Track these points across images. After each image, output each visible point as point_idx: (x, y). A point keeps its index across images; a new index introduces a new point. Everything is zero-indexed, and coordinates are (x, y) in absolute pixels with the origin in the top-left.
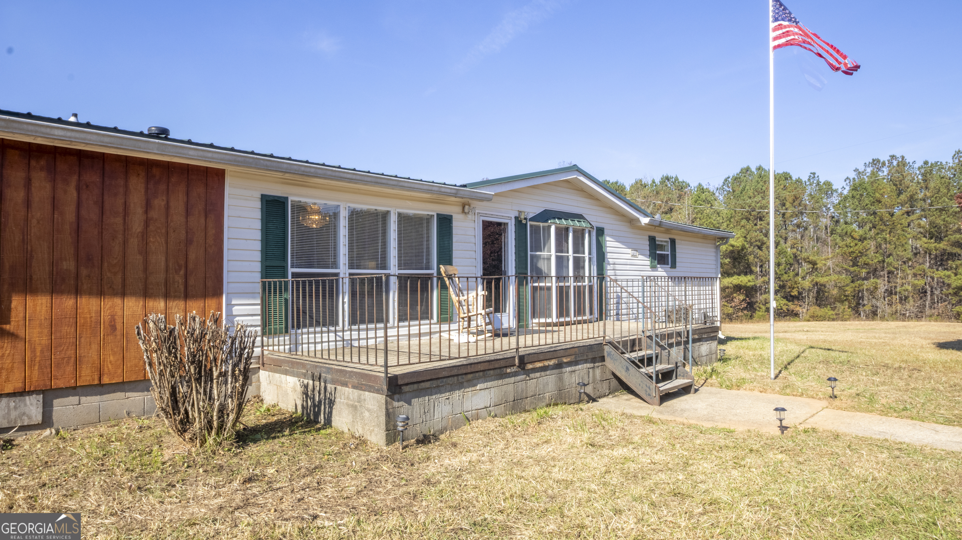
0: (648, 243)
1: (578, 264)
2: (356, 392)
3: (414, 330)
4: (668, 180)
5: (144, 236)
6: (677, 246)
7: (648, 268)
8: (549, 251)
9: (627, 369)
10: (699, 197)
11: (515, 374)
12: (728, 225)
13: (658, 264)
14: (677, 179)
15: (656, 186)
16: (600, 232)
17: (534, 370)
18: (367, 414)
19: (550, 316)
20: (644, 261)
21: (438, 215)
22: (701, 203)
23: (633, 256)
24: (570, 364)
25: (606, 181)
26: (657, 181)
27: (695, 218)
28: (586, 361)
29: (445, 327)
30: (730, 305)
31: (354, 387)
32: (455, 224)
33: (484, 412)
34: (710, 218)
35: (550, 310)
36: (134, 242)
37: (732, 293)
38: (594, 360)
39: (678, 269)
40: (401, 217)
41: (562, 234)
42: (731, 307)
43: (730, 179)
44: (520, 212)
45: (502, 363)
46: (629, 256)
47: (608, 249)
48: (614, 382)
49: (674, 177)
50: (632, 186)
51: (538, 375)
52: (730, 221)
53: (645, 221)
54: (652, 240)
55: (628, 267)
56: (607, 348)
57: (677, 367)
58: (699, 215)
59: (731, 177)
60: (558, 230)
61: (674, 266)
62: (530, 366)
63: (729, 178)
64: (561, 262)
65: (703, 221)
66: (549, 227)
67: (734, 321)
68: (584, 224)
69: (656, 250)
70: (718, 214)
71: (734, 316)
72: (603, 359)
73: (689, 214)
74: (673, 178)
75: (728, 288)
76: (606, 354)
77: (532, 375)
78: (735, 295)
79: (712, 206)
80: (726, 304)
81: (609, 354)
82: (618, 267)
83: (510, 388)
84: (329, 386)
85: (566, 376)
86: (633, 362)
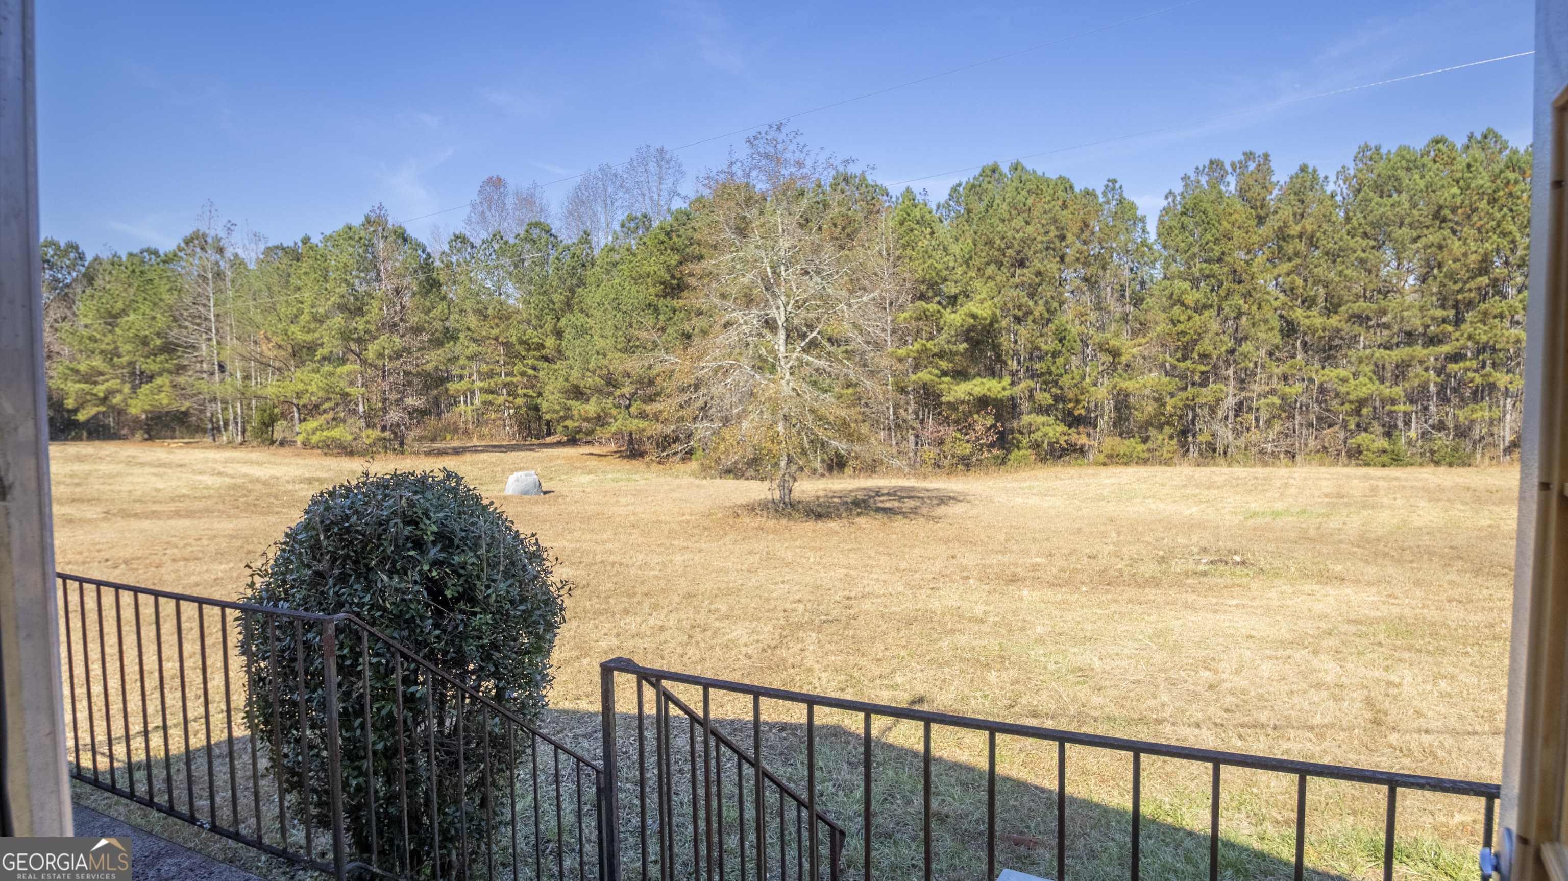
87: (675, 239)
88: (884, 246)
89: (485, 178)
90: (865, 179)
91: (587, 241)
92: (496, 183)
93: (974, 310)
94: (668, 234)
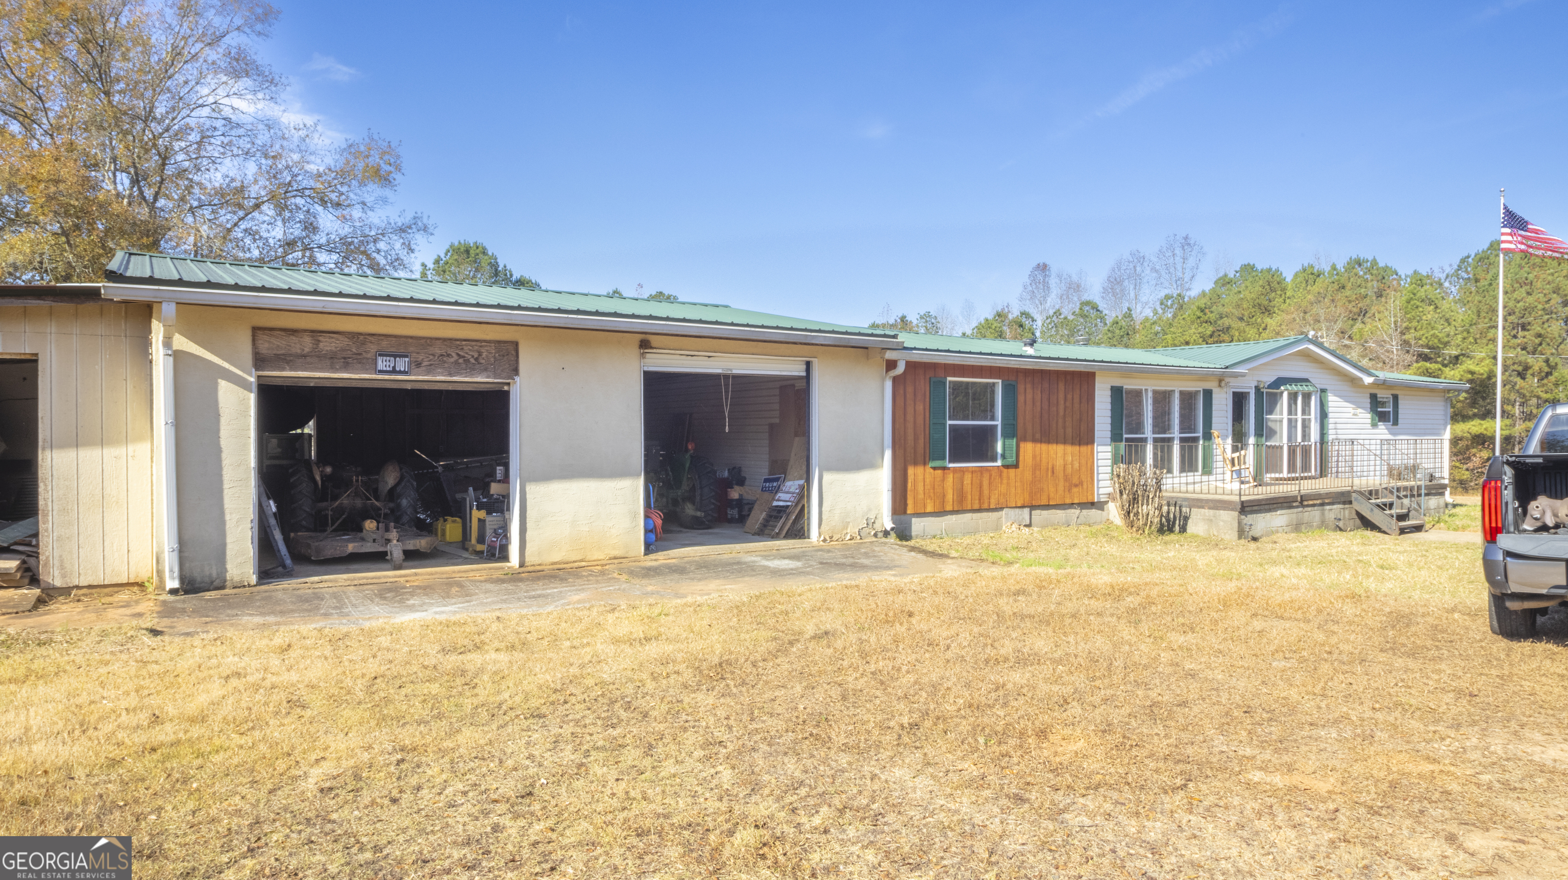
0: (1369, 400)
1: (1306, 426)
2: (1212, 512)
3: (1190, 479)
4: (1360, 265)
5: (1064, 416)
6: (1400, 402)
7: (1369, 426)
8: (1281, 414)
9: (1372, 510)
10: (1414, 294)
11: (1297, 507)
12: (1464, 339)
13: (1380, 421)
14: (1374, 262)
15: (1337, 274)
16: (1323, 391)
17: (1308, 506)
18: (1222, 523)
19: (1281, 472)
20: (1365, 417)
21: (1204, 390)
22: (1418, 303)
23: (1354, 414)
24: (1329, 504)
25: (1249, 265)
26: (1340, 266)
27: (1407, 328)
28: (1339, 503)
29: (1205, 478)
30: (1465, 467)
31: (1210, 508)
32: (1214, 396)
33: (1280, 529)
34: (1433, 328)
35: (1282, 466)
36: (1060, 421)
37: (1468, 448)
38: (1344, 503)
39: (1400, 426)
40: (1181, 393)
41: (1293, 397)
42: (1467, 470)
43: (1470, 260)
44: (1258, 381)
45: (1291, 500)
46: (1350, 415)
47: (1330, 410)
48: (1358, 522)
49: (1370, 259)
50: (1296, 275)
51: (1309, 509)
52: (1468, 332)
53: (1368, 380)
54: (1373, 397)
55: (1349, 426)
56: (1354, 495)
57: (1409, 511)
58: (1415, 324)
59: (1473, 256)
60: (1290, 394)
61: (1396, 422)
62: (1306, 503)
63: (1468, 257)
64: (1292, 424)
65: (1421, 333)
66: (1282, 393)
67: (1471, 492)
68: (1311, 389)
69: (1377, 407)
70: (1447, 320)
71: (1472, 484)
72: (1350, 502)
73: (1395, 322)
74: (1367, 261)
75: (1461, 439)
76: (1353, 499)
77: (1306, 509)
78: (1474, 450)
79: (1436, 307)
80: (1458, 464)
81: (1356, 499)
82: (1339, 426)
83: (1294, 516)
84: (1184, 509)
85: (1326, 512)
86: (1378, 506)
87: (1209, 315)
88: (1393, 319)
89: (1035, 264)
90: (1376, 263)
91: (1130, 316)
92: (1043, 268)
93: (1473, 367)
94: (1202, 311)
